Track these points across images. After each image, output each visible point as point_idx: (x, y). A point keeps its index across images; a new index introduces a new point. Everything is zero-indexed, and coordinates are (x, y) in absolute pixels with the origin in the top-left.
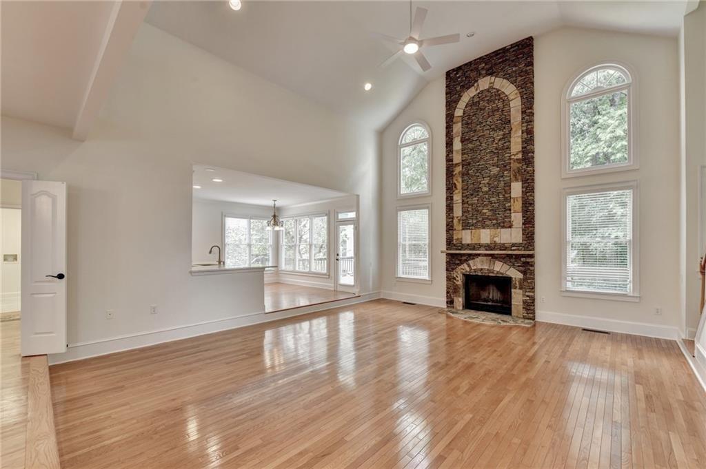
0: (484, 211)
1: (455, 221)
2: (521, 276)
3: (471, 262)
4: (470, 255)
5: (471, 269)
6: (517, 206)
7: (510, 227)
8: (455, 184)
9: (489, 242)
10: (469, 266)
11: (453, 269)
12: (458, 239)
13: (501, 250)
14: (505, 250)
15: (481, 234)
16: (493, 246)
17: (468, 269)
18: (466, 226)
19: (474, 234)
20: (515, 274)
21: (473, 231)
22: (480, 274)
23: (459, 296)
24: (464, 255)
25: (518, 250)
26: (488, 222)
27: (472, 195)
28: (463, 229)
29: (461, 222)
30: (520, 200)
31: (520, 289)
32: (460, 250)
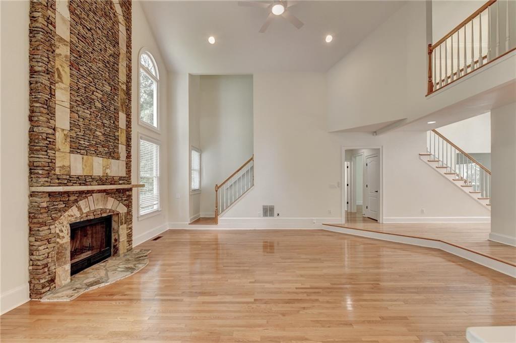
0: (98, 133)
1: (59, 136)
2: (125, 210)
3: (82, 203)
4: (81, 193)
5: (82, 213)
6: (123, 138)
7: (118, 159)
8: (58, 69)
9: (101, 174)
10: (79, 209)
11: (54, 219)
12: (63, 167)
13: (111, 184)
14: (114, 184)
15: (94, 163)
16: (104, 178)
17: (78, 214)
18: (75, 148)
19: (86, 161)
20: (122, 209)
21: (85, 157)
22: (92, 217)
23: (65, 263)
24: (73, 193)
25: (124, 184)
26: (101, 149)
27: (84, 104)
28: (71, 152)
29: (69, 140)
30: (125, 132)
31: (125, 223)
32: (66, 185)
